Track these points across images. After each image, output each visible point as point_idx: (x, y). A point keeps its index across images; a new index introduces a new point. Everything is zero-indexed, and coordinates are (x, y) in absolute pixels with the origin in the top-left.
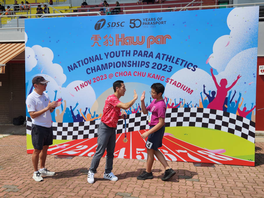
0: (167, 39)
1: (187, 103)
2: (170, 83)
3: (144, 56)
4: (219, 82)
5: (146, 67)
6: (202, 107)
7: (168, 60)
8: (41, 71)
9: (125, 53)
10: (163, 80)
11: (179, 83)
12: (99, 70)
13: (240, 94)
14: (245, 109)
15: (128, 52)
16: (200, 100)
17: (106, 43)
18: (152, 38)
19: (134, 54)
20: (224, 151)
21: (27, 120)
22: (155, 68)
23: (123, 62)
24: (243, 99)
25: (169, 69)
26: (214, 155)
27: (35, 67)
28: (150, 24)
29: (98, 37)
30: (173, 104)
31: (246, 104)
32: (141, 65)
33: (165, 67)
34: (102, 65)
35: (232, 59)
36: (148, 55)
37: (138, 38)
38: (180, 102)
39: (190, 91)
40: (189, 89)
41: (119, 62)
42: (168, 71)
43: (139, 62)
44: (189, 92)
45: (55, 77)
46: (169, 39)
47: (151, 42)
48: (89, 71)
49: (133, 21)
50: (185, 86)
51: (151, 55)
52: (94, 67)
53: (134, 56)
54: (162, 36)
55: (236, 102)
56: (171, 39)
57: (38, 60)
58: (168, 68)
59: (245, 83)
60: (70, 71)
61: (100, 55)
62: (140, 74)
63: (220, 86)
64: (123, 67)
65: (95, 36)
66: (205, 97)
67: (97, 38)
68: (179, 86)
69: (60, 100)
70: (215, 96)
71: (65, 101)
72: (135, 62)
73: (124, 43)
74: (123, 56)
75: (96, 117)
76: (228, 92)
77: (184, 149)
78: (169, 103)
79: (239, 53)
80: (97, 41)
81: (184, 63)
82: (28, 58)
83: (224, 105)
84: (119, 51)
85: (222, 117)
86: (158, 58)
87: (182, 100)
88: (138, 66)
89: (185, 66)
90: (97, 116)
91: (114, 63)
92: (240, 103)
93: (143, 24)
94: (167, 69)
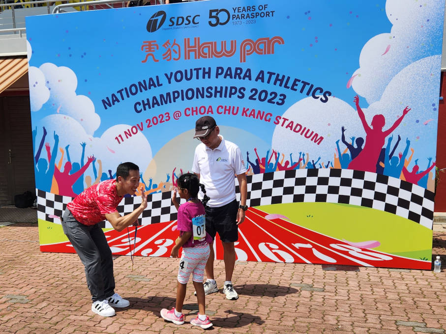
0: (276, 44)
1: (313, 161)
2: (282, 125)
3: (235, 78)
4: (369, 121)
5: (238, 97)
6: (339, 167)
7: (278, 82)
8: (56, 110)
9: (201, 72)
10: (269, 121)
11: (298, 125)
12: (156, 106)
13: (408, 142)
14: (416, 168)
15: (207, 70)
16: (335, 155)
17: (168, 56)
18: (250, 45)
19: (217, 75)
20: (377, 244)
21: (37, 195)
22: (255, 99)
23: (198, 89)
24: (412, 150)
25: (280, 99)
26: (360, 251)
27: (46, 103)
28: (245, 17)
29: (153, 45)
30: (287, 163)
31: (418, 160)
32: (231, 94)
33: (273, 95)
34: (162, 96)
35: (394, 78)
36: (242, 76)
37: (224, 44)
38: (300, 160)
39: (318, 139)
40: (316, 135)
41: (192, 90)
42: (278, 103)
43: (226, 88)
44: (315, 142)
45: (82, 120)
46: (280, 43)
47: (247, 51)
48: (139, 108)
49: (214, 14)
50: (309, 130)
51: (248, 74)
52: (148, 100)
53: (217, 77)
54: (268, 39)
55: (400, 156)
56: (283, 43)
57: (51, 90)
58: (278, 97)
59: (418, 121)
60: (106, 108)
61: (157, 77)
62: (229, 110)
63: (372, 128)
64: (197, 97)
65: (148, 44)
66: (344, 148)
67: (152, 47)
68: (297, 130)
69: (92, 160)
70: (363, 147)
71: (100, 162)
72: (219, 89)
73: (200, 55)
74: (197, 78)
75: (153, 188)
76: (387, 139)
77: (307, 242)
78: (280, 161)
79: (407, 65)
80: (151, 53)
81: (307, 88)
82: (34, 86)
83: (378, 163)
84: (191, 70)
85: (374, 184)
86: (260, 80)
87: (304, 155)
88: (225, 96)
89: (308, 94)
90: (155, 186)
91: (182, 91)
92: (407, 158)
93: (233, 18)
94: (275, 100)
